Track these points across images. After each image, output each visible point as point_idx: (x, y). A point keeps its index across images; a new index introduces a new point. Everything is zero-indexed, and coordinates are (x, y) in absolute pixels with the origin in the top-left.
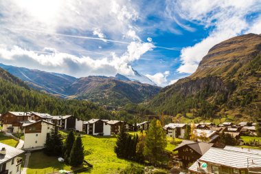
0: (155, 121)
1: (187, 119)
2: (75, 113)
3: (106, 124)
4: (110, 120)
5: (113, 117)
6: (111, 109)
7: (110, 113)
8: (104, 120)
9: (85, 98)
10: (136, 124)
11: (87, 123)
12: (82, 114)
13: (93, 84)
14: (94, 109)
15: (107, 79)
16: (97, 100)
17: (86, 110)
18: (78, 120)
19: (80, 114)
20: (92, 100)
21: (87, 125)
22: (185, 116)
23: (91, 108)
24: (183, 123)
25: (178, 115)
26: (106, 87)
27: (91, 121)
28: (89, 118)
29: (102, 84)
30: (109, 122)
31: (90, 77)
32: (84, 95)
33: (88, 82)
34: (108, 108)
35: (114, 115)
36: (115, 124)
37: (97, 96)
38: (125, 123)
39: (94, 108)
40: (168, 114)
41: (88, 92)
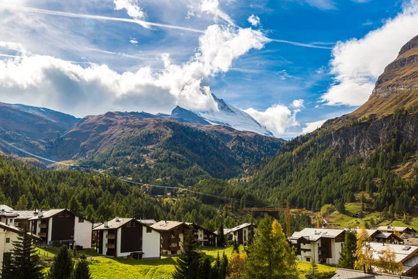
0: (269, 223)
1: (346, 217)
2: (74, 204)
3: (150, 230)
4: (158, 220)
5: (167, 213)
6: (162, 192)
7: (160, 204)
8: (143, 221)
9: (97, 166)
10: (222, 231)
11: (102, 227)
12: (90, 206)
13: (117, 132)
14: (118, 193)
15: (151, 121)
16: (127, 172)
17: (100, 195)
18: (81, 220)
19: (84, 205)
20: (115, 173)
21: (101, 231)
22: (343, 211)
23: (113, 192)
24: (337, 226)
25: (324, 209)
26: (148, 139)
27: (113, 224)
28: (107, 215)
29: (138, 133)
30: (157, 225)
31: (109, 114)
32: (96, 159)
33: (104, 128)
34: (154, 192)
35: (167, 209)
36: (172, 231)
37: (128, 161)
38: (196, 228)
39: (118, 190)
40: (301, 207)
41: (104, 151)
